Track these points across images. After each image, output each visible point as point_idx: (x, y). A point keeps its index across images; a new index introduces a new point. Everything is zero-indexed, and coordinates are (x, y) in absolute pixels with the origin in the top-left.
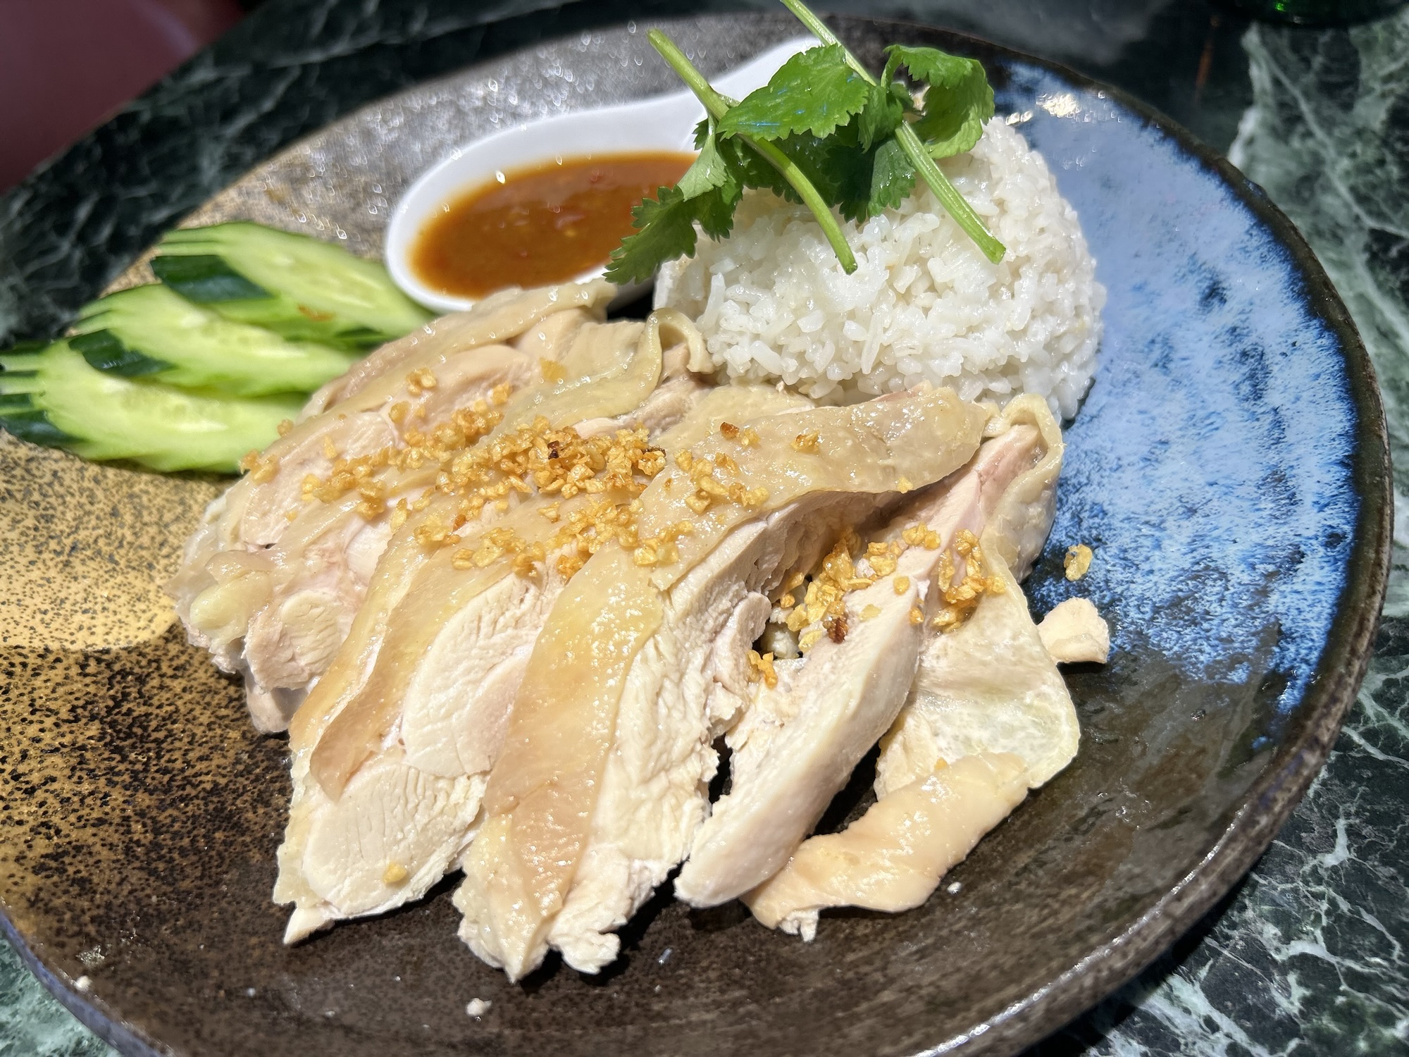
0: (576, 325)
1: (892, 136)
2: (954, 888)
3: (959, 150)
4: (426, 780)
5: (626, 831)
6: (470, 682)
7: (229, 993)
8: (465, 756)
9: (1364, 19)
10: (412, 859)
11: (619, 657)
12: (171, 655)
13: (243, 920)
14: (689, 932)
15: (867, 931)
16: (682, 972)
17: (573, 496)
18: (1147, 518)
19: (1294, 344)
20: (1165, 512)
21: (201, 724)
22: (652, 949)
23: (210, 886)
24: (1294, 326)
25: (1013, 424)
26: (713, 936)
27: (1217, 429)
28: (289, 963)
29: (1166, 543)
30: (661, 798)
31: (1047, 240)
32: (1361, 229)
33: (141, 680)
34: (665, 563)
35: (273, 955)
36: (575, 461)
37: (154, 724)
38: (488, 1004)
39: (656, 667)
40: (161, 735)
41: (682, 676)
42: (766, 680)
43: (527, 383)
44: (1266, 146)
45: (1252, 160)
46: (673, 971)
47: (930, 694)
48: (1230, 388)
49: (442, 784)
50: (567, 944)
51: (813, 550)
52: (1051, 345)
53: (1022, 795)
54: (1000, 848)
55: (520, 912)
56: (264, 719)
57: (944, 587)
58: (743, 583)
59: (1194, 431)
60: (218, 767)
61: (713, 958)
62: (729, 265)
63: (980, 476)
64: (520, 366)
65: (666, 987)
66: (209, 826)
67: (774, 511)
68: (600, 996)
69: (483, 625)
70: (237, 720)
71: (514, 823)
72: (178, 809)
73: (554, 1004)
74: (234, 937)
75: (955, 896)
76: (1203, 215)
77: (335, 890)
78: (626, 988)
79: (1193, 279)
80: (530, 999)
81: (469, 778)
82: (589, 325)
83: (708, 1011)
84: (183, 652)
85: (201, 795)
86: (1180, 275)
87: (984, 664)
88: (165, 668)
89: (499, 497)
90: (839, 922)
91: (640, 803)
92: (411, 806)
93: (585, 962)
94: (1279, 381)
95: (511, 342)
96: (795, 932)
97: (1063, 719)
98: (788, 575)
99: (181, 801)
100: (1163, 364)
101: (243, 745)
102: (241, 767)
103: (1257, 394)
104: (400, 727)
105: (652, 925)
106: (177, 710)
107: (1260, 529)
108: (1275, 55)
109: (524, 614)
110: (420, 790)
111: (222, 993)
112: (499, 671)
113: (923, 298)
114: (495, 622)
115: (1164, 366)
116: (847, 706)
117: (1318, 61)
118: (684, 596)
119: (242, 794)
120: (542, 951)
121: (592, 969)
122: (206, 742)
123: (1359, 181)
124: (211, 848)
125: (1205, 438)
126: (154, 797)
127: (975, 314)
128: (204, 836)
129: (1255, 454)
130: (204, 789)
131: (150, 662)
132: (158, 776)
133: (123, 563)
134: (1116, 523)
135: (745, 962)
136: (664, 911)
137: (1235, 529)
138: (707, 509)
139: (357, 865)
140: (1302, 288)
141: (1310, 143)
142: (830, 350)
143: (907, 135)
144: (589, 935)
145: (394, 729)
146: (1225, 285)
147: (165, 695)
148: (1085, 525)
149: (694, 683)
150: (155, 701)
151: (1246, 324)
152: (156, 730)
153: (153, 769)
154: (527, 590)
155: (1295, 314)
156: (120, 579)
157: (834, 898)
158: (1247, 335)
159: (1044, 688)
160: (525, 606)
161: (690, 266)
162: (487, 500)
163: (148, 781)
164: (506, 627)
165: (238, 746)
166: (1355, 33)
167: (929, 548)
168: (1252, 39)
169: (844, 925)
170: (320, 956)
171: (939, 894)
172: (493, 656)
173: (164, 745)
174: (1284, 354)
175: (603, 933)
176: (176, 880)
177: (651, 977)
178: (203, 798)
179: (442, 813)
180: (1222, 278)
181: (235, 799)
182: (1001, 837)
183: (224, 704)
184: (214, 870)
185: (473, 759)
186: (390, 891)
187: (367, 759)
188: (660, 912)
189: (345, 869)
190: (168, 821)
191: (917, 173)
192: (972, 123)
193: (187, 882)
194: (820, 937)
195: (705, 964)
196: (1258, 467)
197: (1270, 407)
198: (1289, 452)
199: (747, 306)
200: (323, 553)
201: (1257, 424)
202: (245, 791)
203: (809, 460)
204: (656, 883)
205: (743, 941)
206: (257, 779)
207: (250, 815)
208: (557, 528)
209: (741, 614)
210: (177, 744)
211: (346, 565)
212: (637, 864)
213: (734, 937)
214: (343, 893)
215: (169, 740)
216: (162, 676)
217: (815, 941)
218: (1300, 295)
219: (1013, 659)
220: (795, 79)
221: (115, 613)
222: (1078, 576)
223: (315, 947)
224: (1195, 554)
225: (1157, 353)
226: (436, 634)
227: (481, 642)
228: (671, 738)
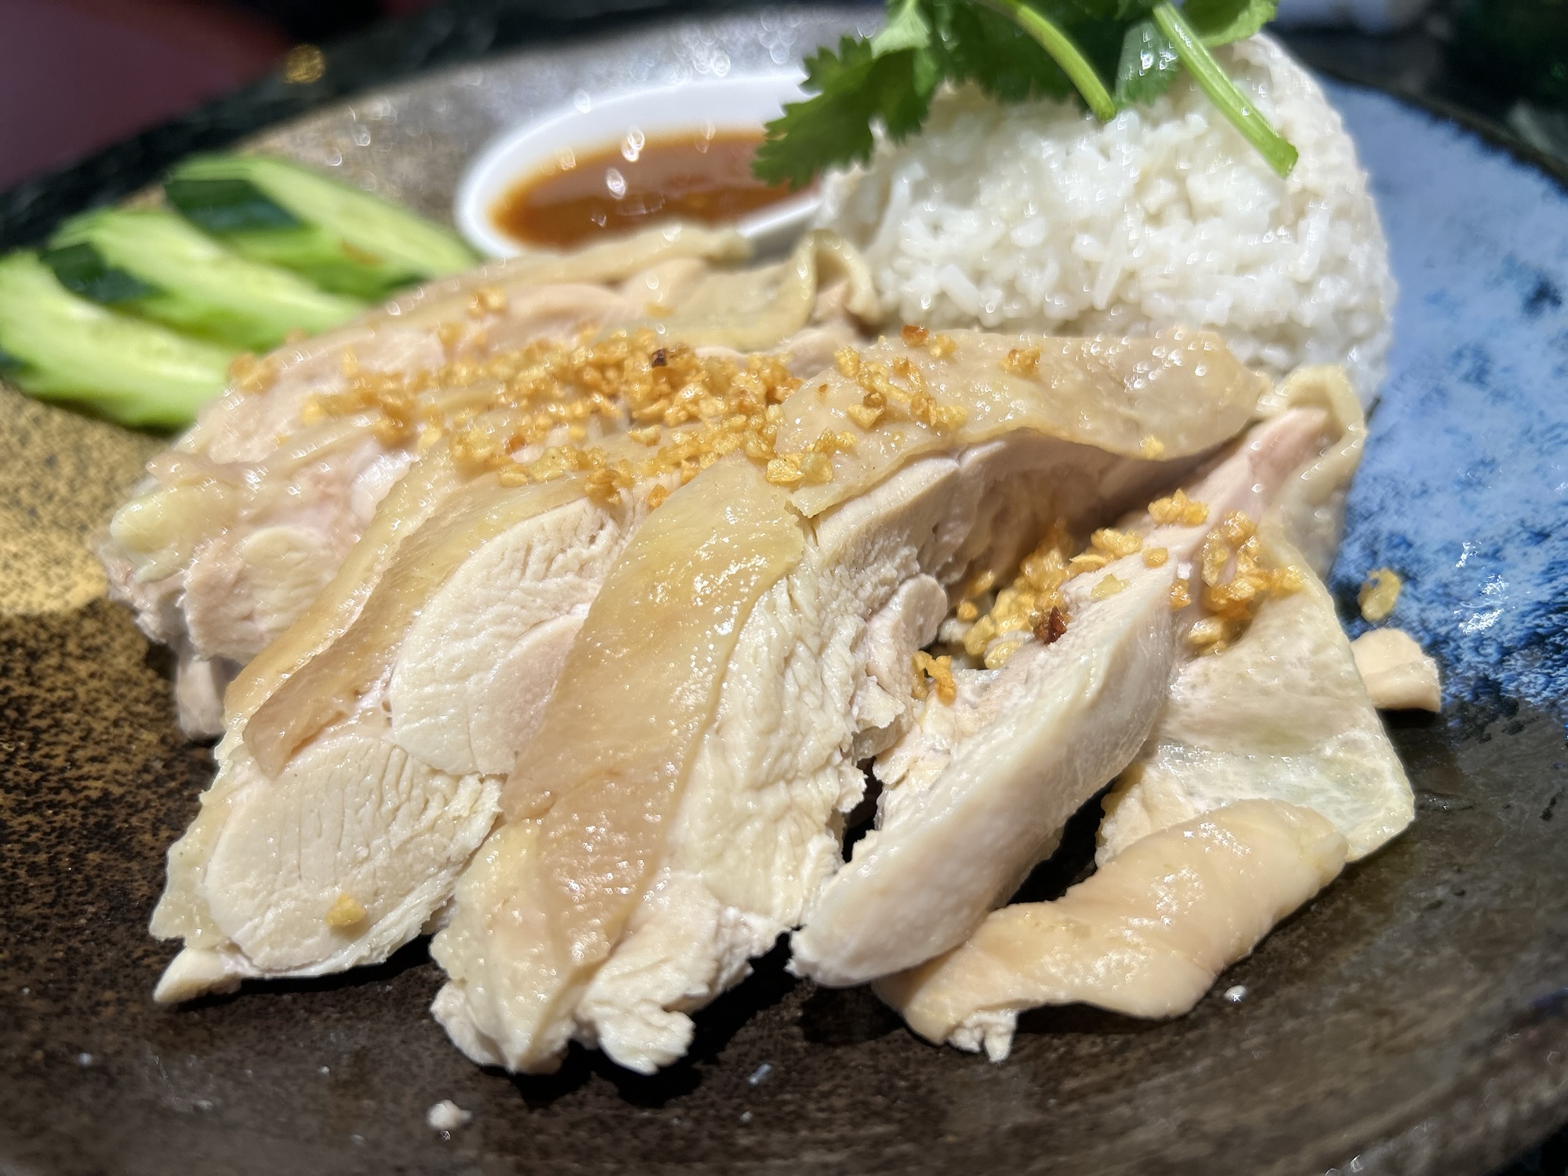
1: (1149, 16)
2: (1236, 994)
4: (415, 770)
5: (720, 856)
6: (501, 635)
7: (50, 1057)
8: (479, 743)
10: (376, 894)
11: (734, 593)
12: (84, 633)
13: (100, 966)
14: (800, 1045)
15: (1096, 1050)
16: (788, 1097)
17: (679, 423)
20: (1499, 540)
21: (105, 719)
22: (739, 1063)
23: (62, 916)
25: (1292, 405)
26: (839, 1052)
28: (159, 1030)
30: (777, 819)
33: (33, 656)
34: (812, 479)
35: (134, 1018)
36: (687, 377)
37: (36, 709)
38: (466, 1115)
39: (786, 618)
40: (43, 723)
41: (822, 647)
42: (940, 691)
46: (773, 1095)
47: (1177, 743)
49: (439, 782)
50: (607, 1017)
51: (1010, 541)
52: (1343, 314)
53: (1335, 868)
54: (1305, 943)
55: (537, 959)
56: (195, 712)
57: (1211, 577)
58: (915, 551)
59: (1533, 447)
60: (116, 772)
61: (838, 1080)
62: (917, 171)
63: (1253, 457)
64: (621, 310)
65: (761, 1115)
66: (83, 844)
67: (971, 446)
68: (650, 1121)
69: (533, 559)
70: (159, 720)
71: (544, 829)
72: (42, 816)
73: (574, 1125)
74: (81, 987)
75: (1237, 1006)
77: (249, 925)
78: (695, 1113)
79: (1511, 282)
80: (536, 1116)
81: (482, 781)
82: (715, 277)
83: (831, 1150)
84: (102, 632)
85: (83, 803)
87: (1266, 692)
88: (71, 646)
89: (576, 420)
90: (1047, 1039)
91: (748, 817)
92: (389, 805)
93: (635, 1052)
95: (614, 283)
96: (974, 1046)
97: (1388, 774)
98: (973, 571)
99: (49, 807)
100: (1479, 376)
101: (160, 751)
102: (148, 777)
104: (388, 683)
105: (741, 1031)
106: (75, 698)
109: (593, 559)
110: (404, 785)
111: (39, 1055)
112: (548, 629)
113: (1179, 224)
114: (550, 560)
115: (1479, 380)
116: (1084, 687)
118: (835, 533)
119: (142, 810)
120: (562, 1032)
121: (643, 1064)
122: (106, 741)
124: (78, 871)
125: (1550, 453)
126: (12, 796)
127: (1249, 244)
128: (71, 855)
130: (87, 798)
131: (51, 639)
132: (24, 771)
133: (46, 520)
134: (1427, 555)
135: (892, 1087)
136: (760, 1015)
138: (878, 423)
139: (293, 889)
142: (1052, 270)
143: (1169, 16)
144: (644, 1008)
145: (379, 684)
146: (1558, 286)
147: (62, 678)
149: (838, 663)
150: (47, 683)
152: (39, 716)
153: (20, 762)
154: (602, 527)
156: (37, 535)
157: (1044, 988)
159: (1356, 734)
160: (595, 548)
162: (557, 422)
163: (9, 775)
164: (565, 570)
165: (151, 751)
167: (1190, 524)
169: (1056, 1042)
170: (209, 1030)
171: (1211, 1001)
172: (542, 608)
173: (45, 737)
175: (667, 1009)
176: (12, 902)
177: (735, 1101)
178: (83, 809)
179: (432, 828)
181: (130, 815)
182: (1302, 929)
183: (144, 698)
184: (73, 897)
185: (491, 755)
186: (334, 941)
187: (330, 723)
188: (754, 1015)
189: (271, 893)
190: (24, 828)
193: (29, 907)
194: (1015, 1057)
195: (825, 1087)
199: (936, 228)
200: (317, 480)
202: (147, 805)
203: (1027, 386)
204: (757, 951)
205: (888, 1060)
206: (170, 794)
207: (147, 838)
208: (654, 451)
209: (909, 597)
210: (64, 737)
211: (347, 504)
212: (732, 913)
213: (874, 1053)
214: (262, 932)
215: (53, 731)
216: (64, 655)
217: (1007, 1062)
219: (1312, 684)
221: (20, 573)
222: (1380, 613)
223: (204, 1016)
225: (1466, 365)
226: (460, 560)
227: (527, 583)
228: (799, 732)
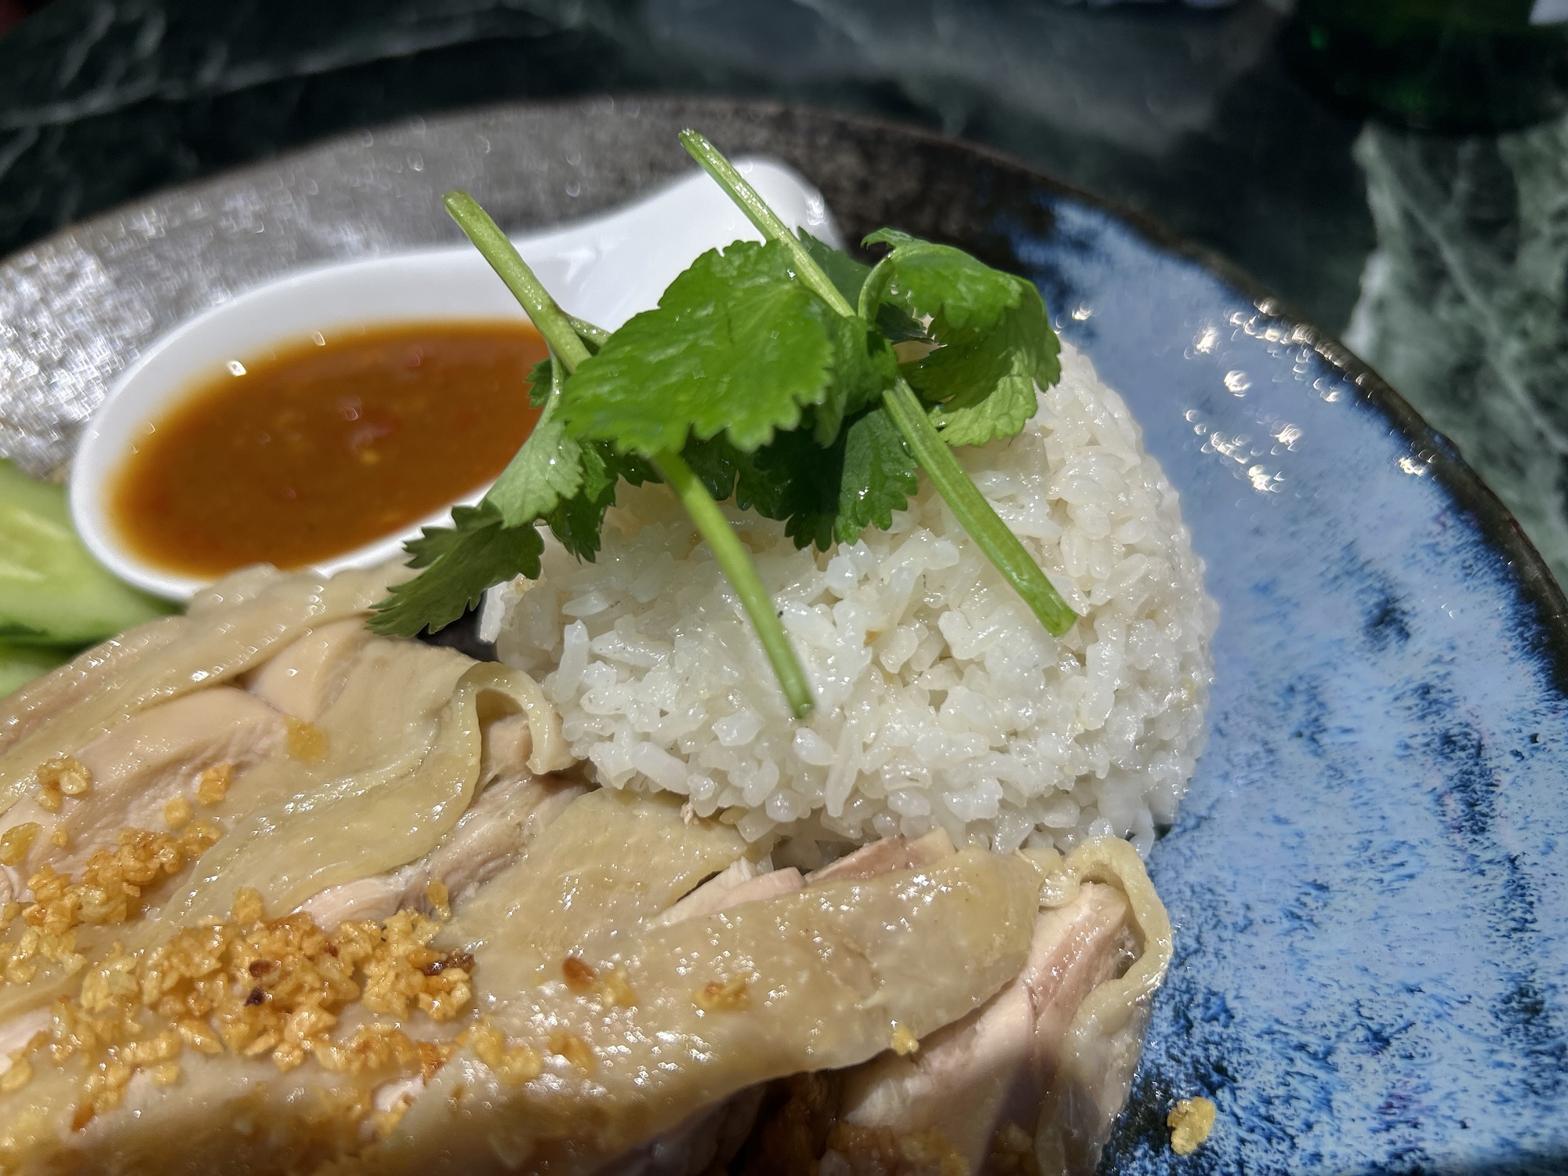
0: (354, 646)
1: (878, 403)
3: (994, 430)
9: (1518, 125)
18: (1304, 1039)
19: (1534, 738)
20: (1332, 1032)
24: (1529, 704)
25: (1084, 881)
27: (1411, 877)
29: (1339, 1098)
31: (1142, 565)
32: (1548, 452)
36: (301, 999)
43: (265, 755)
44: (1403, 315)
45: (1385, 338)
48: (1428, 800)
52: (1146, 736)
59: (1370, 873)
62: (595, 604)
63: (1031, 991)
64: (251, 731)
76: (1361, 479)
79: (1351, 587)
82: (377, 649)
86: (1331, 576)
89: (160, 1060)
94: (1514, 806)
95: (241, 681)
100: (1311, 734)
103: (1476, 822)
107: (1508, 1109)
108: (1403, 175)
113: (934, 678)
115: (1313, 740)
117: (1462, 185)
123: (1537, 374)
125: (1393, 891)
129: (1484, 942)
134: (1250, 1038)
137: (1460, 1096)
140: (1540, 634)
141: (1463, 314)
142: (770, 772)
143: (901, 400)
146: (1405, 606)
148: (1197, 1033)
151: (1447, 685)
155: (1530, 681)
158: (1449, 705)
161: (530, 594)
162: (135, 1067)
166: (1508, 146)
168: (1369, 149)
174: (1517, 754)
180: (1400, 593)
191: (921, 470)
192: (1018, 380)
196: (1490, 970)
197: (1503, 852)
198: (1546, 954)
201: (1479, 880)
218: (1535, 648)
220: (703, 305)
222: (1192, 1147)
224: (1393, 1134)
225: (1298, 714)
